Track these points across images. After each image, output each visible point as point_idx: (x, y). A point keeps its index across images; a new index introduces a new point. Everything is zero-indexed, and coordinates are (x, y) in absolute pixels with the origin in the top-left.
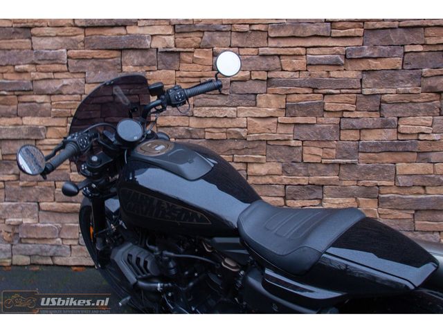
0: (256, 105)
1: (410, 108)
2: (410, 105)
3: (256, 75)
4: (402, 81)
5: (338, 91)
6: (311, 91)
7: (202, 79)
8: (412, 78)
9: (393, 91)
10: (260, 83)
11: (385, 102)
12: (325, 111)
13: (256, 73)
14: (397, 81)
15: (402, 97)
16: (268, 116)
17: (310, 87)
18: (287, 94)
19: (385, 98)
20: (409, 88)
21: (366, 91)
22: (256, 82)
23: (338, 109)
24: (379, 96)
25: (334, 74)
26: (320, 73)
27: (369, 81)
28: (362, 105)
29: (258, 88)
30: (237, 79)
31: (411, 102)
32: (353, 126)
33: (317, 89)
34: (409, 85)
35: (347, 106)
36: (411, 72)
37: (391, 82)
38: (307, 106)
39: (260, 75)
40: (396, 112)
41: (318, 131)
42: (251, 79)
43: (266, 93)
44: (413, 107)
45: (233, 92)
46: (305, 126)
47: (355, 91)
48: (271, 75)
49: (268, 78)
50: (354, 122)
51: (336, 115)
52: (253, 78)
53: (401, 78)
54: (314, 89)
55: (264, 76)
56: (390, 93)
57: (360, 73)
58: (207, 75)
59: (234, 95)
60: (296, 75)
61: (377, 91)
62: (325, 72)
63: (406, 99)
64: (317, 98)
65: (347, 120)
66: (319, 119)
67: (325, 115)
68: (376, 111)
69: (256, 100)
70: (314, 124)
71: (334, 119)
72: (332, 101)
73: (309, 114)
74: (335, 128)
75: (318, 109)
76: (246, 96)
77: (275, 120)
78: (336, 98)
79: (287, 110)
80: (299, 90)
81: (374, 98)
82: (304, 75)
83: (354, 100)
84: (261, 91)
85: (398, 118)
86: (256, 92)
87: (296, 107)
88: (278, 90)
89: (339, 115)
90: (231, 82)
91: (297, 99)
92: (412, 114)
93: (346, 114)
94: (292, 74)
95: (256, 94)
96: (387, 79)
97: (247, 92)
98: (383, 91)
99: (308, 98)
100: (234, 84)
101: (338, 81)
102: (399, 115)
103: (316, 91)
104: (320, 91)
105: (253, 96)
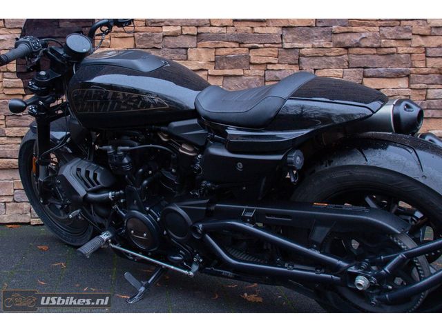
0: (187, 59)
1: (324, 61)
2: (324, 58)
3: (187, 30)
4: (316, 37)
5: (262, 46)
6: (237, 45)
7: (135, 34)
8: (324, 34)
9: (310, 45)
10: (190, 38)
11: (303, 56)
12: (251, 64)
13: (187, 28)
14: (312, 37)
15: (317, 51)
16: (199, 68)
17: (236, 42)
18: (215, 48)
19: (303, 51)
20: (323, 43)
21: (287, 45)
22: (187, 37)
23: (262, 62)
24: (298, 50)
25: (258, 29)
26: (245, 28)
27: (288, 36)
28: (282, 58)
29: (188, 42)
30: (169, 34)
31: (325, 56)
32: (277, 77)
33: (243, 43)
34: (323, 40)
35: (271, 60)
36: (323, 29)
37: (308, 38)
38: (234, 59)
39: (190, 30)
40: (313, 65)
41: (245, 82)
42: (182, 34)
43: (196, 47)
44: (327, 60)
45: (166, 47)
46: (233, 78)
47: (277, 46)
48: (200, 30)
49: (198, 33)
50: (277, 74)
51: (261, 68)
52: (184, 33)
53: (316, 34)
54: (240, 43)
55: (194, 31)
56: (307, 47)
57: (280, 29)
58: (141, 30)
59: (166, 49)
60: (224, 30)
61: (296, 45)
62: (249, 28)
63: (321, 52)
64: (244, 51)
65: (271, 72)
66: (246, 72)
67: (251, 67)
68: (295, 64)
69: (187, 54)
70: (241, 76)
71: (259, 72)
72: (257, 54)
73: (237, 66)
74: (260, 79)
75: (244, 62)
76: (177, 50)
77: (206, 73)
78: (260, 52)
79: (216, 62)
80: (226, 44)
81: (293, 51)
82: (231, 30)
83: (276, 54)
84: (191, 46)
85: (315, 70)
86: (187, 46)
87: (224, 60)
88: (207, 44)
89: (264, 68)
90: (164, 36)
91: (225, 53)
92: (326, 67)
93: (270, 67)
94: (220, 29)
95: (187, 49)
96: (303, 35)
97: (178, 46)
98: (301, 45)
99: (235, 51)
100: (167, 39)
101: (262, 36)
102: (315, 67)
103: (242, 45)
104: (246, 46)
105: (184, 51)
